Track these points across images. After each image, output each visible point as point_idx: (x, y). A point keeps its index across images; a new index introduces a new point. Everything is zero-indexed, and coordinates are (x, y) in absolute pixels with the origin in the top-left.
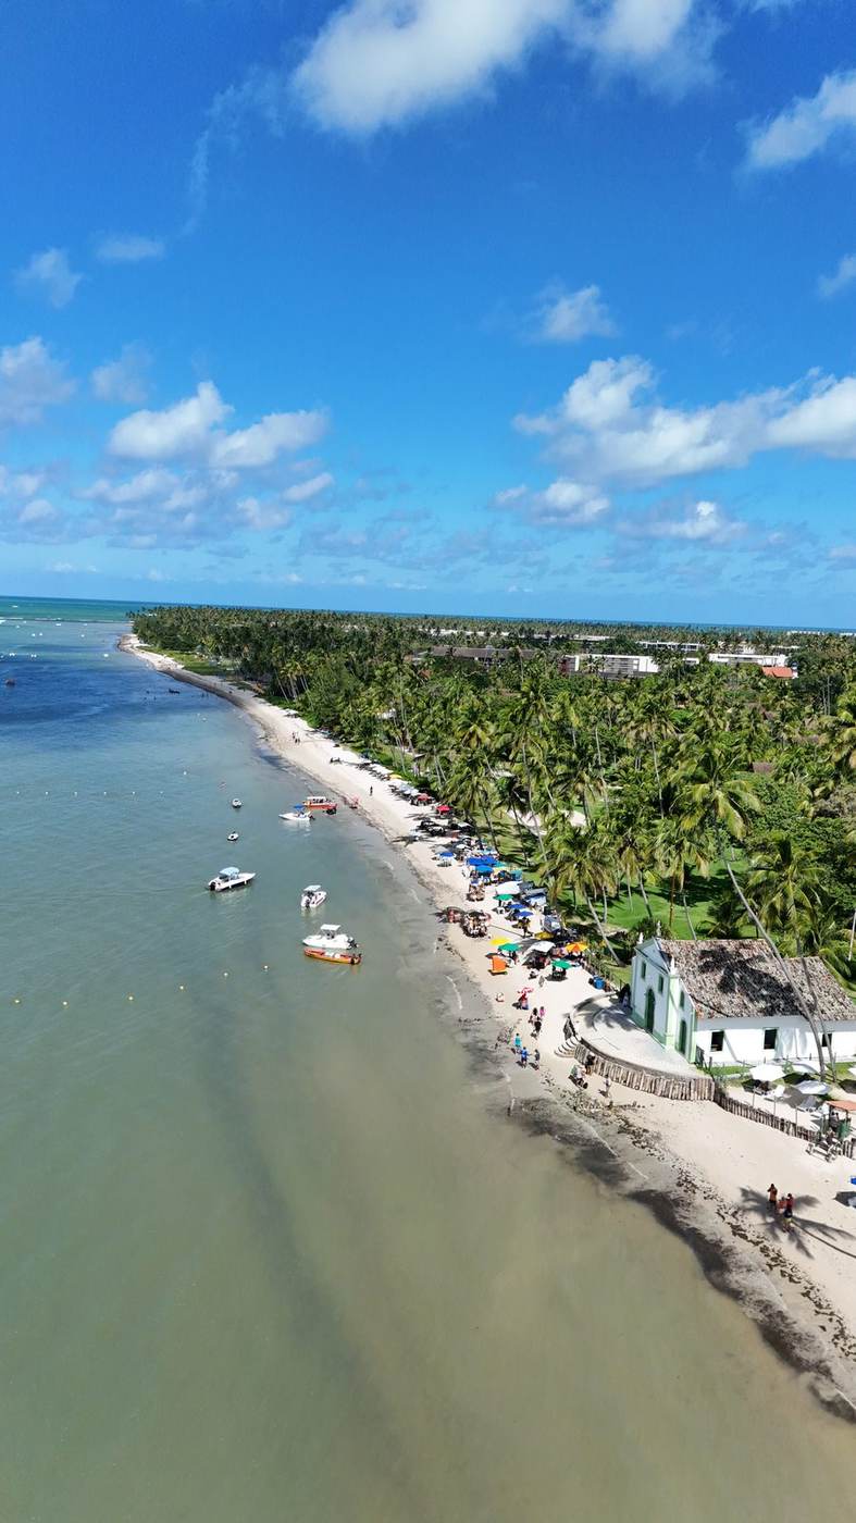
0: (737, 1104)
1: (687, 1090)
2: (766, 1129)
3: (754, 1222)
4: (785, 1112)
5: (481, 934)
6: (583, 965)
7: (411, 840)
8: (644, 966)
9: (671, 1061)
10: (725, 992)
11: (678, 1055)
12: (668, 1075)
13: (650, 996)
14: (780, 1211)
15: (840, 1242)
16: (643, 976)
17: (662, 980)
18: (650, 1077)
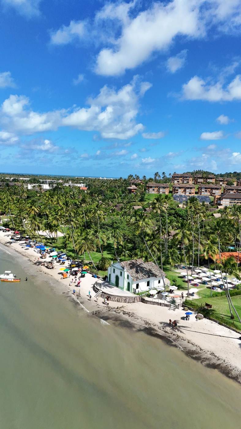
0: (148, 301)
1: (134, 300)
2: (156, 306)
3: (168, 329)
4: (160, 301)
5: (53, 268)
6: (88, 272)
7: (11, 243)
8: (114, 270)
10: (137, 273)
11: (128, 292)
12: (129, 297)
13: (117, 278)
14: (174, 325)
15: (188, 329)
16: (114, 272)
17: (121, 273)
18: (124, 299)
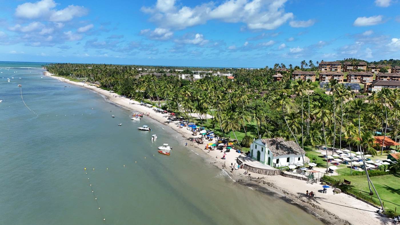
1: (274, 173)
2: (295, 179)
3: (305, 199)
4: (299, 175)
5: (202, 143)
6: (232, 148)
7: (168, 122)
8: (256, 146)
9: (267, 167)
10: (277, 150)
12: (269, 170)
13: (259, 153)
14: (310, 195)
15: (324, 200)
17: (262, 148)
18: (265, 171)
